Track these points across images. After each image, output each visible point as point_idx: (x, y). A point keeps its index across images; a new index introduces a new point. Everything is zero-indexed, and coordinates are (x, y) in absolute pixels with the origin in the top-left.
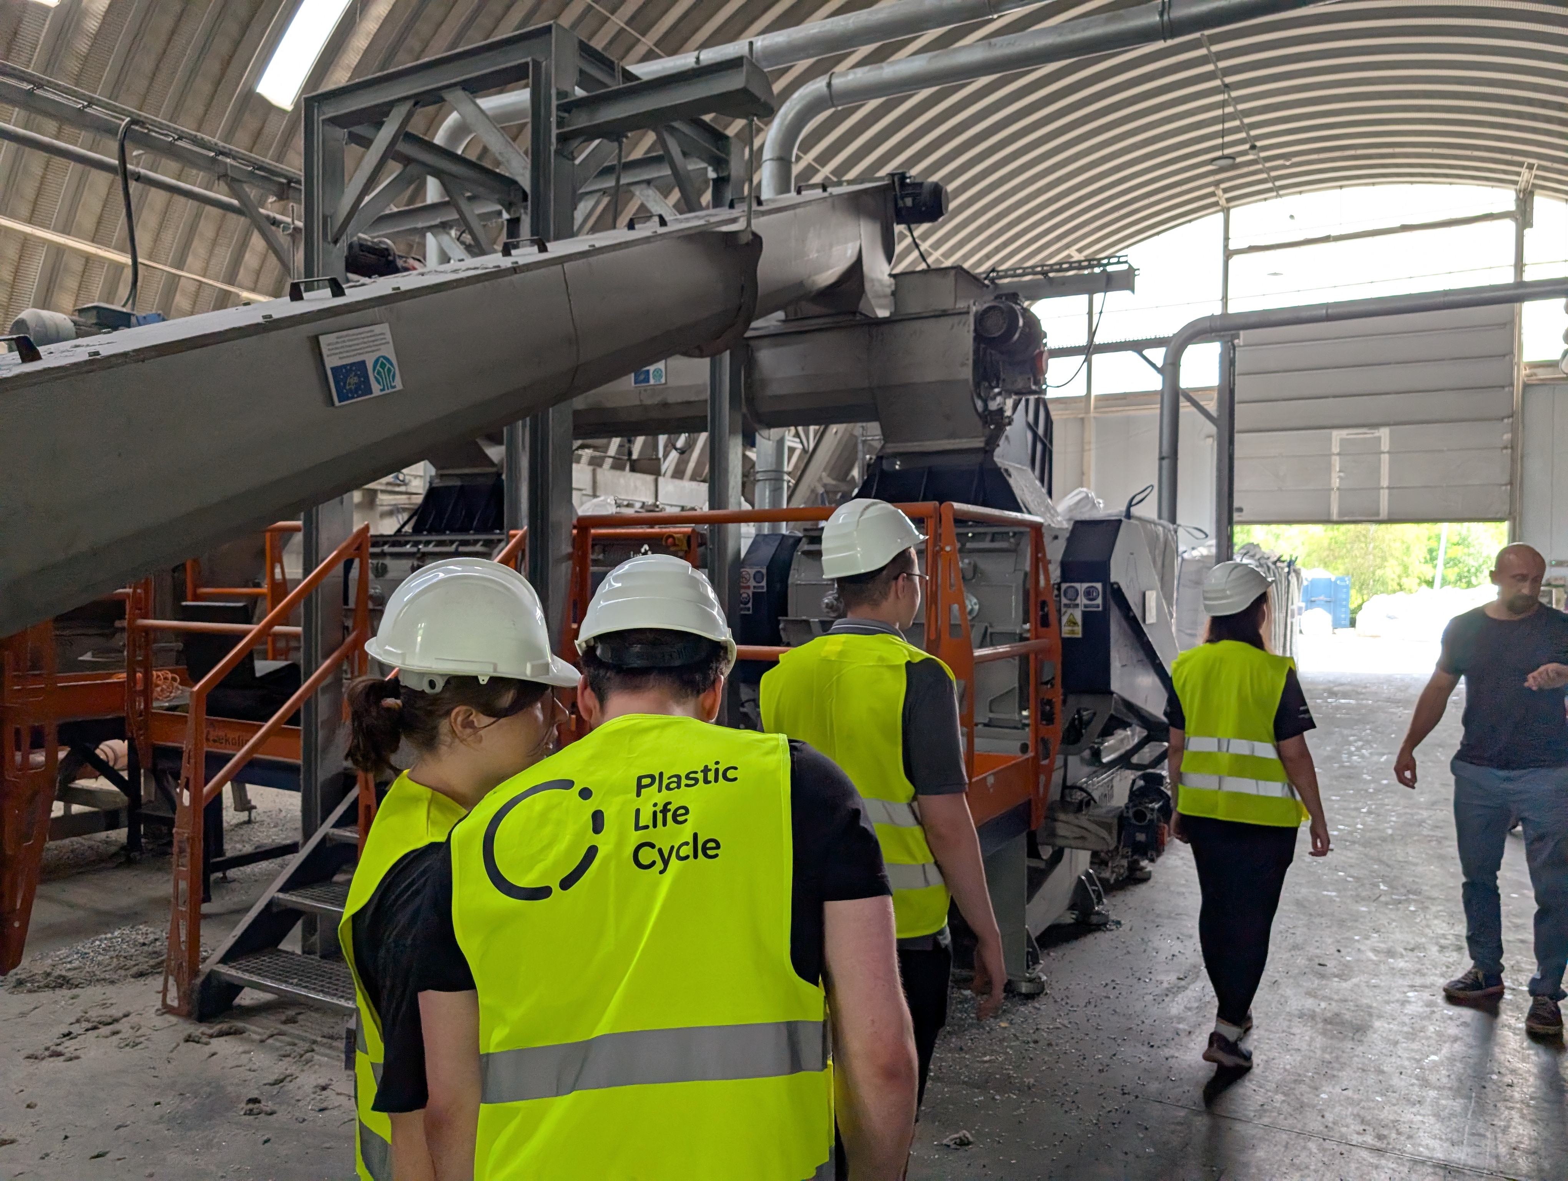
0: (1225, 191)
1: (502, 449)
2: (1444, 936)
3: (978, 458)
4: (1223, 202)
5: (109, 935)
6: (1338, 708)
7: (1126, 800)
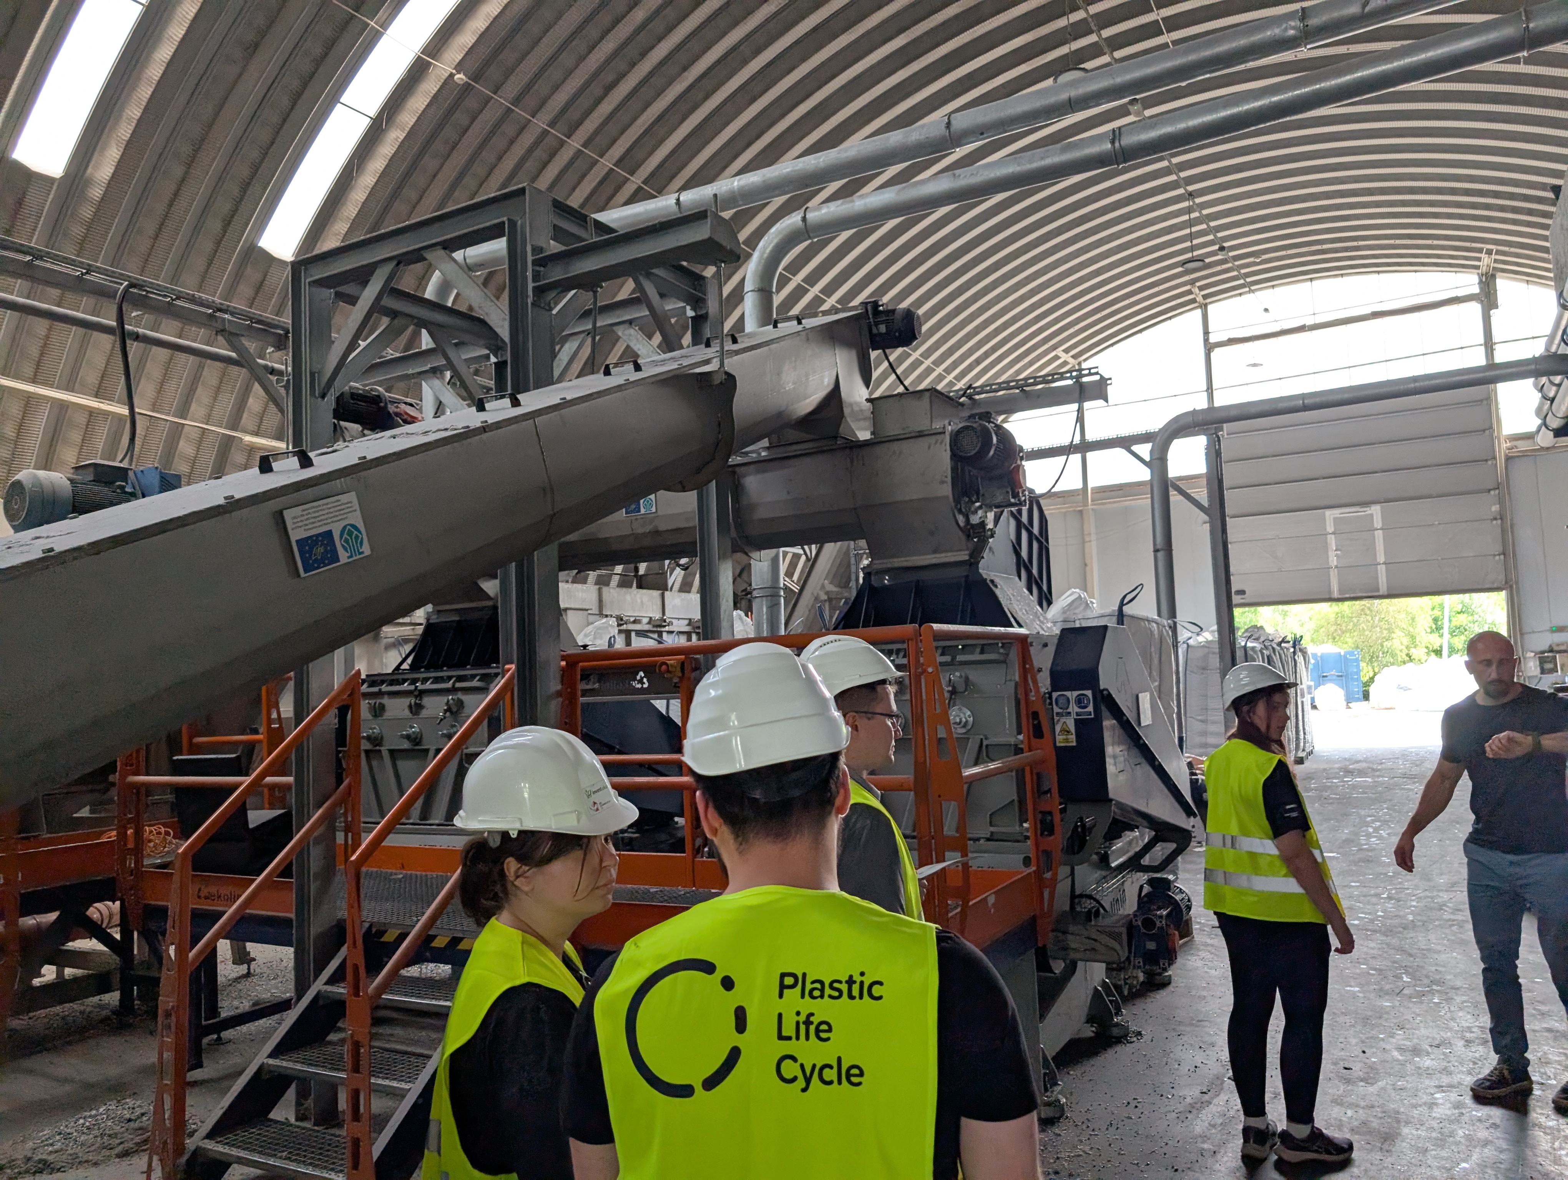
0: (1201, 288)
1: (497, 582)
2: (1469, 1030)
3: (962, 571)
4: (1200, 299)
5: (94, 1112)
6: (1354, 787)
7: (1135, 908)
